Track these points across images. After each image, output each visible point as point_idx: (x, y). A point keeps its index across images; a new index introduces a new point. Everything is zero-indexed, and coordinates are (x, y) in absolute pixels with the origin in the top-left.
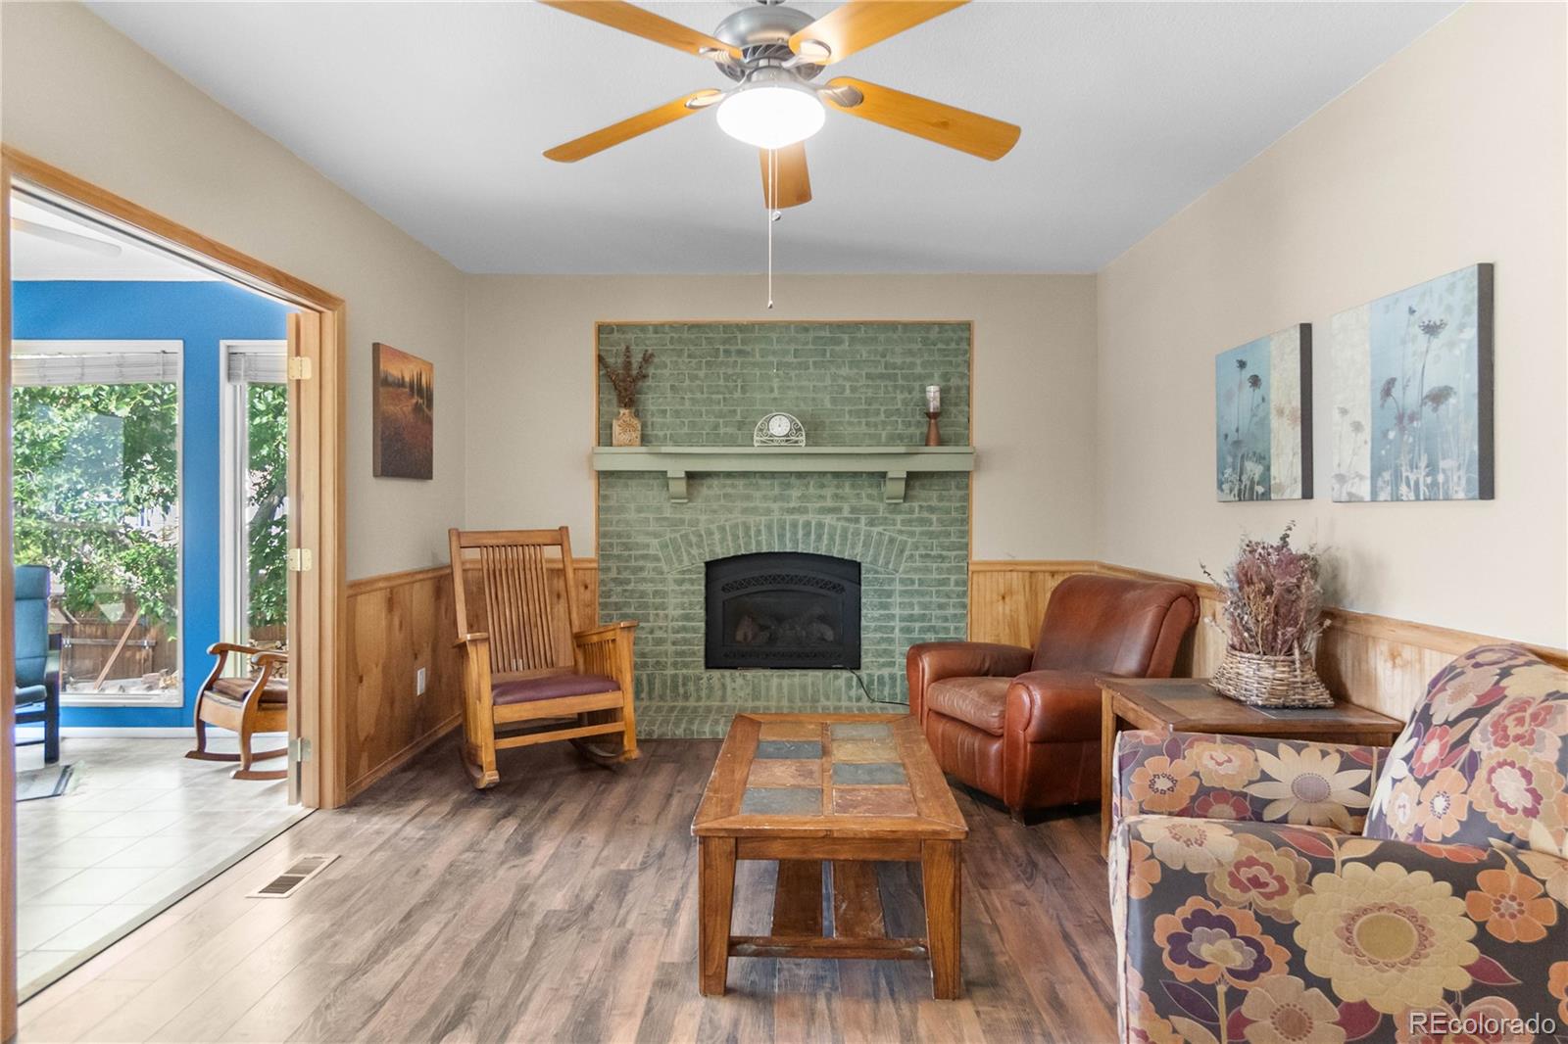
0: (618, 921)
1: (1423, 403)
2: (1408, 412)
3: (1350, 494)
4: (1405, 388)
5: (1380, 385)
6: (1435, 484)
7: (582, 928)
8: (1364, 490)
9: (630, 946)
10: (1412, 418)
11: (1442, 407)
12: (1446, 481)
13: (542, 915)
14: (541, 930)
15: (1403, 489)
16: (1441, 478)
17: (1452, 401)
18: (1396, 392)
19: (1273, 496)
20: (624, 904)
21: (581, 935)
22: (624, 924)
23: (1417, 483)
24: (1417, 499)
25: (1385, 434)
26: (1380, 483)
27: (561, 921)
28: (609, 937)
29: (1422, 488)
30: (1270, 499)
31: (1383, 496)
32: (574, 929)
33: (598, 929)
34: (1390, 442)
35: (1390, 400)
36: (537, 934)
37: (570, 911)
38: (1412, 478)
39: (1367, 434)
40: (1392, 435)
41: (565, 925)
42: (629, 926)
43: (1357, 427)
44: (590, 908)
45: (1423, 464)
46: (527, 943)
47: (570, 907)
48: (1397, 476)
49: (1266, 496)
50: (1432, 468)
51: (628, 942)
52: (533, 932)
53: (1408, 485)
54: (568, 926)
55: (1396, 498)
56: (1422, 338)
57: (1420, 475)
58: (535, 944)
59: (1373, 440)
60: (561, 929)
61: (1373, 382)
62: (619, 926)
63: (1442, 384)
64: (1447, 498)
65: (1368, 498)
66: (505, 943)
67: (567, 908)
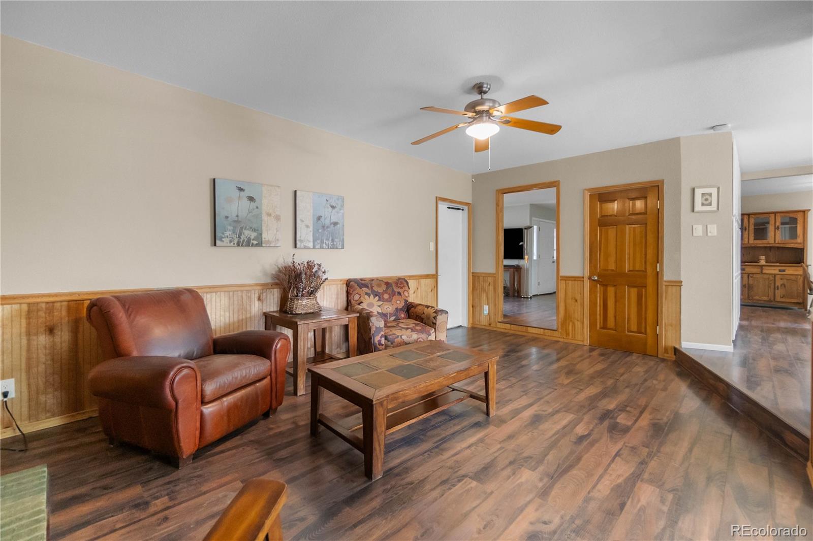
0: (503, 450)
1: (331, 224)
2: (326, 226)
3: (304, 246)
4: (325, 219)
5: (316, 217)
6: (333, 244)
7: (520, 454)
8: (311, 245)
9: (505, 438)
10: (327, 227)
11: (336, 227)
12: (336, 244)
13: (538, 470)
14: (540, 462)
15: (324, 245)
16: (335, 243)
17: (338, 226)
18: (322, 219)
19: (263, 245)
20: (493, 458)
21: (523, 451)
22: (501, 448)
23: (328, 244)
24: (328, 248)
25: (318, 230)
26: (316, 243)
27: (529, 462)
28: (511, 445)
29: (330, 245)
30: (262, 246)
31: (318, 246)
32: (526, 454)
33: (514, 450)
34: (320, 233)
35: (319, 221)
36: (543, 460)
37: (522, 466)
38: (327, 243)
39: (311, 229)
40: (320, 231)
41: (528, 459)
42: (499, 446)
43: (307, 226)
44: (511, 463)
45: (330, 239)
46: (550, 457)
47: (520, 468)
48: (322, 242)
49: (259, 245)
50: (333, 241)
51: (505, 440)
52: (545, 462)
53: (326, 244)
54: (527, 458)
55: (322, 248)
56: (330, 209)
57: (330, 242)
58: (546, 456)
59: (313, 230)
60: (531, 458)
61: (313, 215)
62: (503, 448)
63: (336, 221)
64: (337, 248)
65: (312, 247)
66: (561, 462)
67: (523, 468)
